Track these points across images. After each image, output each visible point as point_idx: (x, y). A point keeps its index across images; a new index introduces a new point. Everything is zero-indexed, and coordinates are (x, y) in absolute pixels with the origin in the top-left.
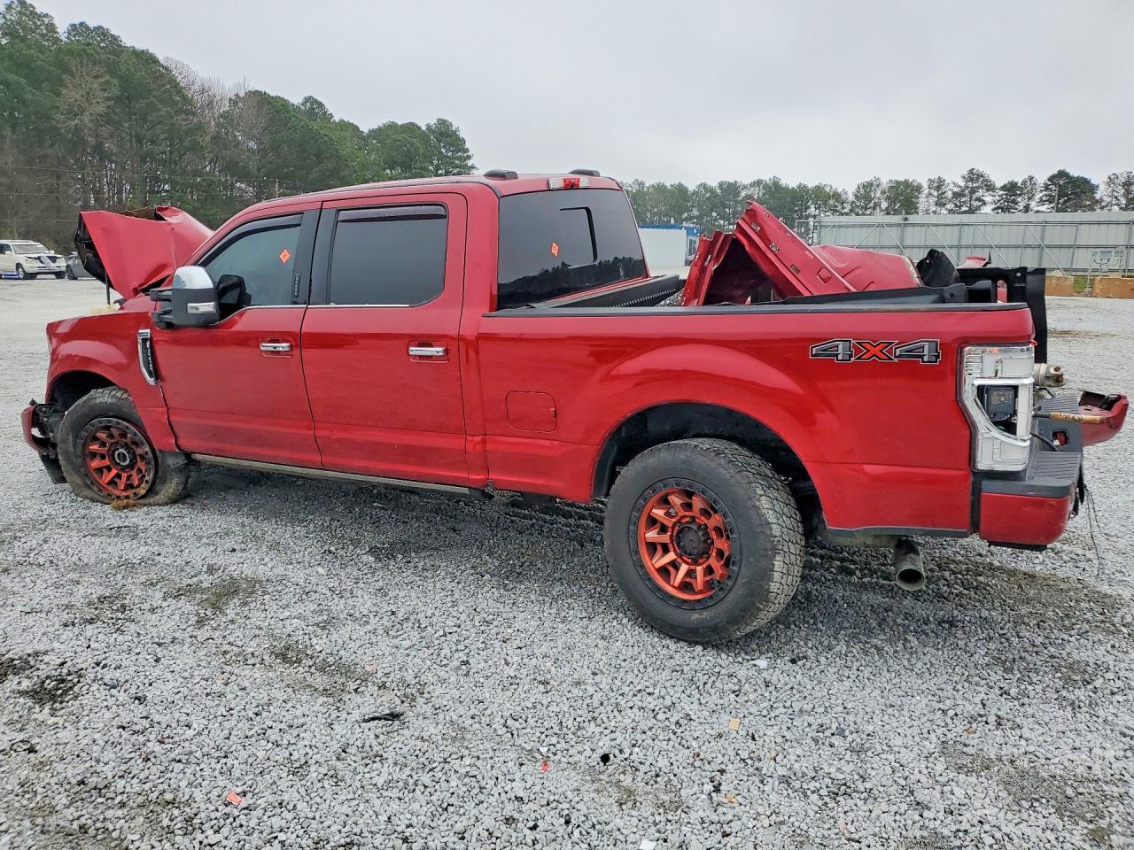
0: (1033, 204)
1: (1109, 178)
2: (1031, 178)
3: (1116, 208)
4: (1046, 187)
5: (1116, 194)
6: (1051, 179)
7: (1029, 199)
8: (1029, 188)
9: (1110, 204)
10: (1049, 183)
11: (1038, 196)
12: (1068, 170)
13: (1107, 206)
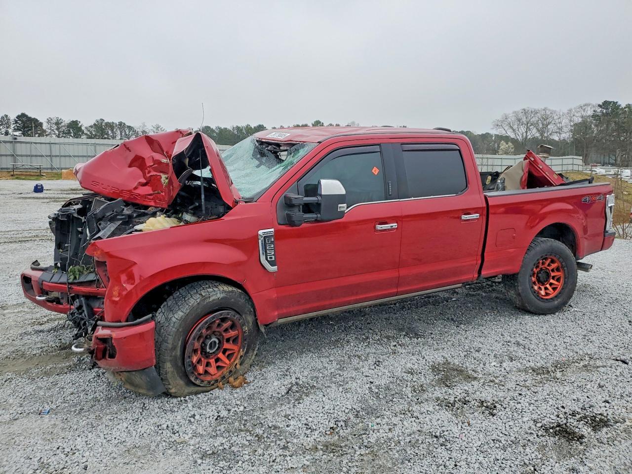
0: (10, 131)
1: (48, 119)
2: (6, 116)
3: (54, 136)
4: (16, 122)
5: (52, 129)
6: (18, 117)
7: (8, 128)
8: (6, 121)
9: (50, 134)
10: (17, 119)
11: (12, 126)
12: (27, 113)
13: (49, 134)
